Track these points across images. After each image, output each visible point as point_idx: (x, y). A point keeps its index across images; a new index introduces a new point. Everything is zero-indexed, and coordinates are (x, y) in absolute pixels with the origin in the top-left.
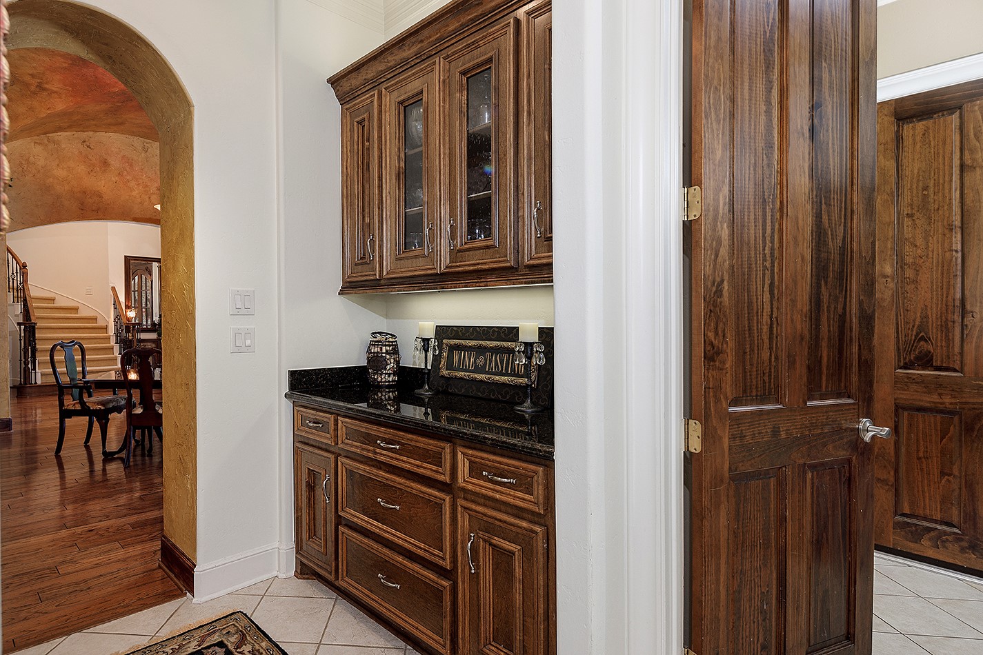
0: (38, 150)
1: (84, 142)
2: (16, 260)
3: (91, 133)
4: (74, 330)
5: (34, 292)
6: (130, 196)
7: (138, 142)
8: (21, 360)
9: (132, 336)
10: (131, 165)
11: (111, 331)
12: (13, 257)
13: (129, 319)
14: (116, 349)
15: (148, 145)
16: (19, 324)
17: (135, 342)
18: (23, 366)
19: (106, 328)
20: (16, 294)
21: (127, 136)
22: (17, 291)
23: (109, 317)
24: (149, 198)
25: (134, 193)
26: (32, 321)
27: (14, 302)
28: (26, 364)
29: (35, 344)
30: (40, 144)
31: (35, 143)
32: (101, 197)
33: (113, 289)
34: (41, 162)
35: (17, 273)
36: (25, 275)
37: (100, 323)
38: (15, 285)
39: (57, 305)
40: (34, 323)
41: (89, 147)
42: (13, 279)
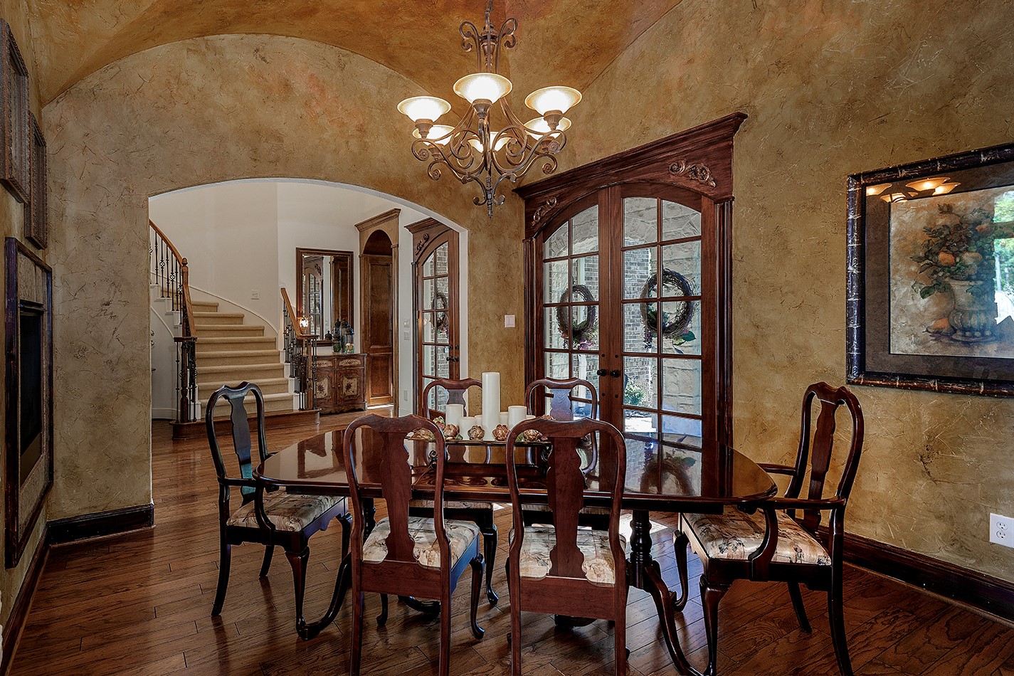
0: (192, 62)
1: (257, 50)
2: (176, 256)
3: (266, 37)
4: (239, 345)
5: (194, 297)
6: (320, 139)
7: (331, 53)
8: (178, 389)
9: (307, 353)
10: (323, 90)
11: (281, 346)
12: (173, 252)
13: (302, 330)
14: (287, 369)
15: (346, 59)
16: (177, 340)
17: (310, 358)
18: (181, 396)
19: (273, 343)
20: (175, 299)
21: (317, 43)
22: (177, 296)
23: (278, 328)
24: (347, 143)
25: (326, 136)
26: (192, 336)
27: (173, 310)
28: (184, 393)
29: (195, 366)
30: (195, 52)
31: (189, 50)
32: (280, 139)
33: (283, 290)
34: (197, 82)
35: (177, 273)
36: (184, 274)
37: (268, 335)
38: (175, 288)
39: (221, 312)
40: (194, 339)
41: (263, 59)
42: (172, 281)
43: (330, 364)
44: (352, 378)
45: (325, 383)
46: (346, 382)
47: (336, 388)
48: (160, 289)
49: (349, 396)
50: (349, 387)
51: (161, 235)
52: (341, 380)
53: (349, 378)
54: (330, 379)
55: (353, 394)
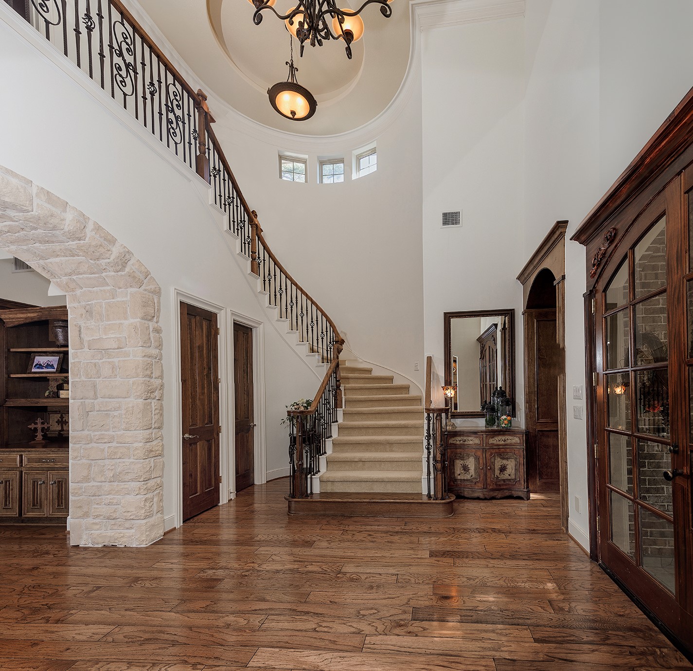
37: (413, 393)
39: (374, 374)
43: (477, 441)
44: (507, 459)
45: (471, 463)
46: (498, 463)
47: (486, 468)
48: (321, 357)
49: (504, 480)
50: (503, 469)
51: (322, 311)
52: (492, 460)
53: (503, 459)
54: (477, 459)
55: (510, 478)
